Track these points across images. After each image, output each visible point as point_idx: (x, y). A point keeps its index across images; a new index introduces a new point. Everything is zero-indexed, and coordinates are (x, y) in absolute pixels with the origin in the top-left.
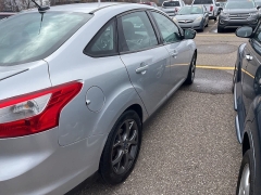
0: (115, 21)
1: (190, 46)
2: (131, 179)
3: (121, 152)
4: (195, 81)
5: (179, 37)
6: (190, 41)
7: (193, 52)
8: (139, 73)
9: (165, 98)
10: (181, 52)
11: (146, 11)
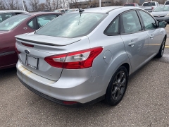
0: (119, 17)
1: (162, 32)
2: (120, 105)
3: (116, 88)
4: (164, 55)
5: (155, 26)
6: (162, 29)
7: (164, 37)
8: (130, 45)
9: (143, 63)
10: (155, 35)
11: (136, 10)
